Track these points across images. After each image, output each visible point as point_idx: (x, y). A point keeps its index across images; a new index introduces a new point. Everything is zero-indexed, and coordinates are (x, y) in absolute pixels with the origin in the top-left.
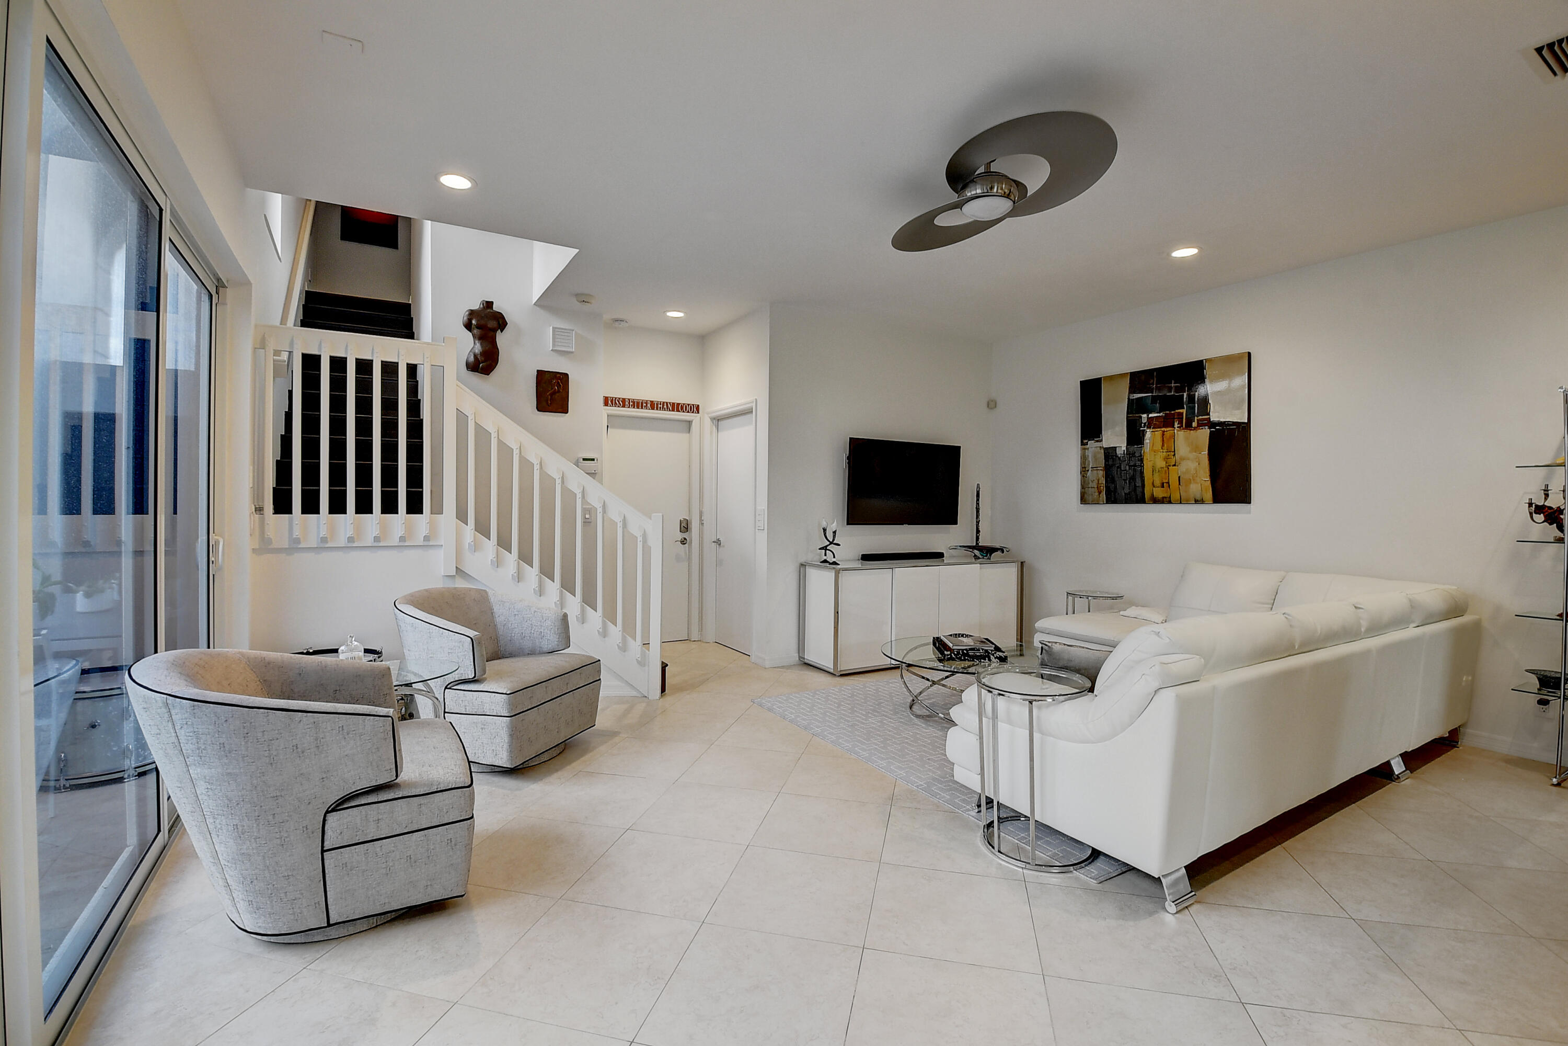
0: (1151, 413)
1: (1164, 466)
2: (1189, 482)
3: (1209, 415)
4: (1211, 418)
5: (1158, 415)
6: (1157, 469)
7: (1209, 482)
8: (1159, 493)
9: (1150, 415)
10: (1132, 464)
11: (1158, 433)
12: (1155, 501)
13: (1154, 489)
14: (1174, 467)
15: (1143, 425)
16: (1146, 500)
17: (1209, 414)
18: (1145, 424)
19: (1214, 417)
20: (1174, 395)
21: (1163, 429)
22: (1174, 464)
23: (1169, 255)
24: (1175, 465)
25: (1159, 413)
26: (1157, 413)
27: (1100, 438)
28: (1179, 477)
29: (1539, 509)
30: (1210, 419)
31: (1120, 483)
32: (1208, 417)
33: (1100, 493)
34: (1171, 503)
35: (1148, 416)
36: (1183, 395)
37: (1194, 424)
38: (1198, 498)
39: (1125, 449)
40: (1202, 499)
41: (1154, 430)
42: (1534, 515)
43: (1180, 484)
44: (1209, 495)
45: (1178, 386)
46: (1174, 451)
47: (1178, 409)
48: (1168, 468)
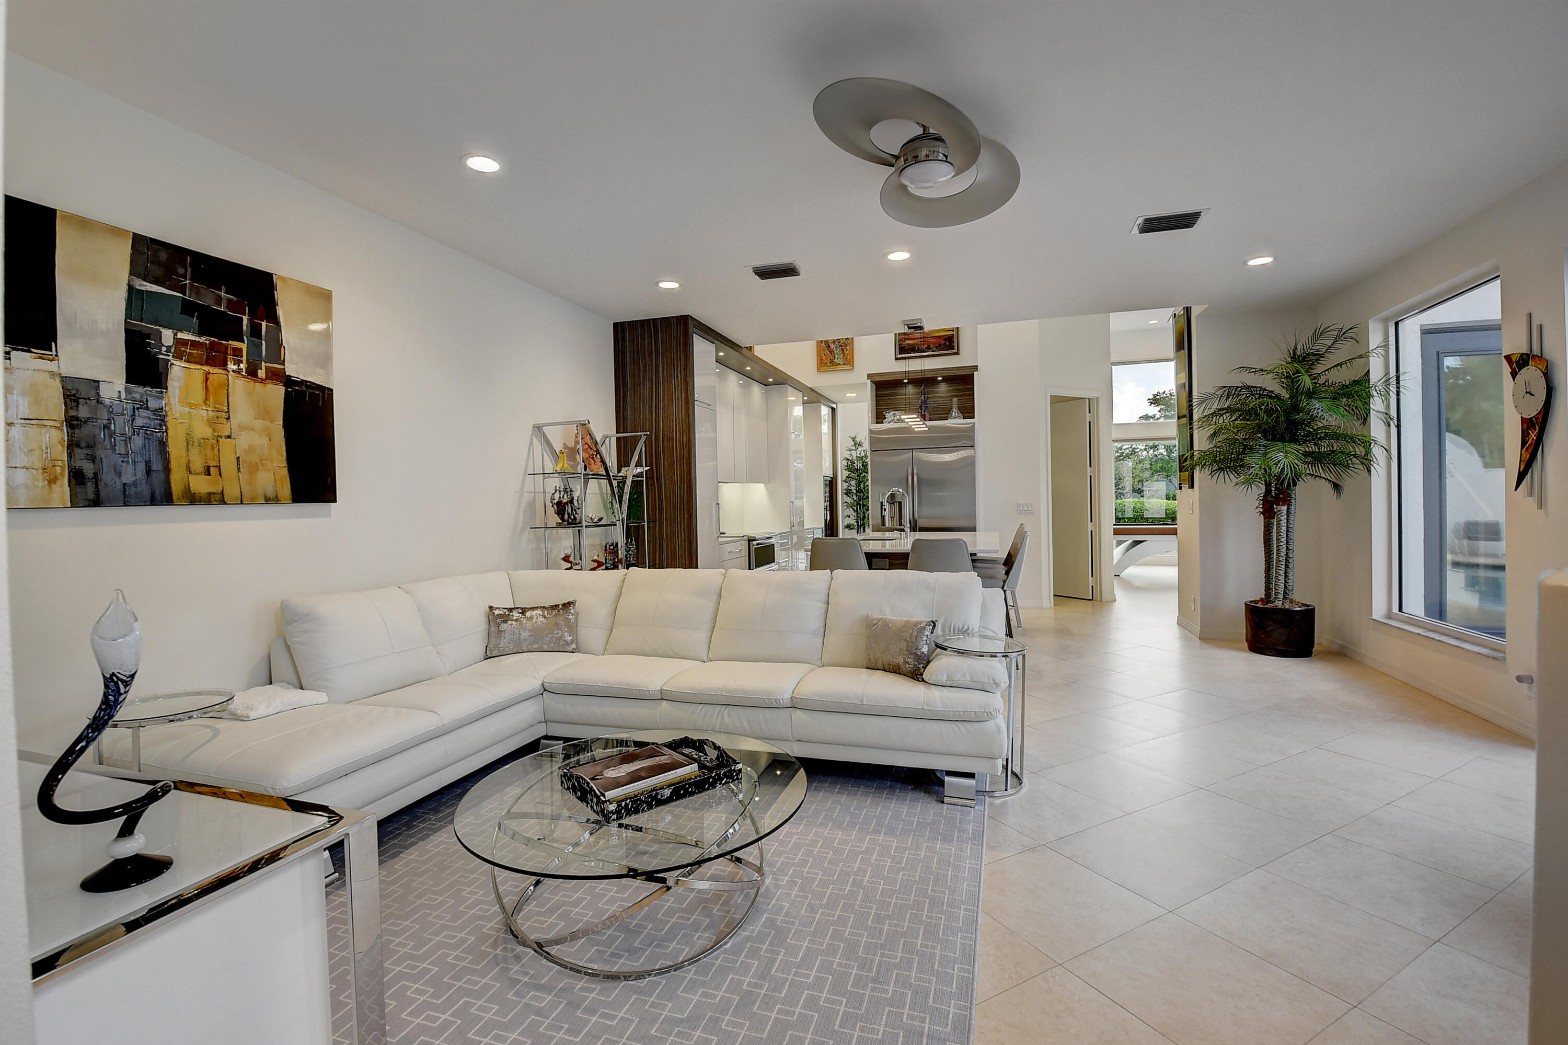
0: (181, 331)
1: (210, 436)
2: (254, 469)
3: (284, 365)
4: (286, 370)
5: (197, 339)
6: (196, 441)
7: (286, 469)
8: (200, 484)
9: (180, 335)
10: (139, 422)
11: (198, 371)
12: (193, 499)
13: (191, 476)
14: (228, 439)
15: (164, 349)
16: (175, 500)
17: (283, 363)
18: (169, 348)
19: (292, 370)
20: (225, 312)
21: (206, 368)
22: (228, 434)
24: (229, 437)
25: (200, 334)
26: (194, 333)
27: (51, 350)
28: (238, 458)
30: (285, 373)
31: (108, 458)
32: (281, 367)
33: (52, 481)
34: (225, 504)
35: (175, 334)
36: (242, 319)
37: (261, 373)
38: (271, 494)
39: (122, 389)
40: (277, 496)
41: (187, 365)
43: (239, 469)
44: (286, 490)
45: (232, 300)
46: (228, 412)
47: (233, 340)
48: (218, 441)
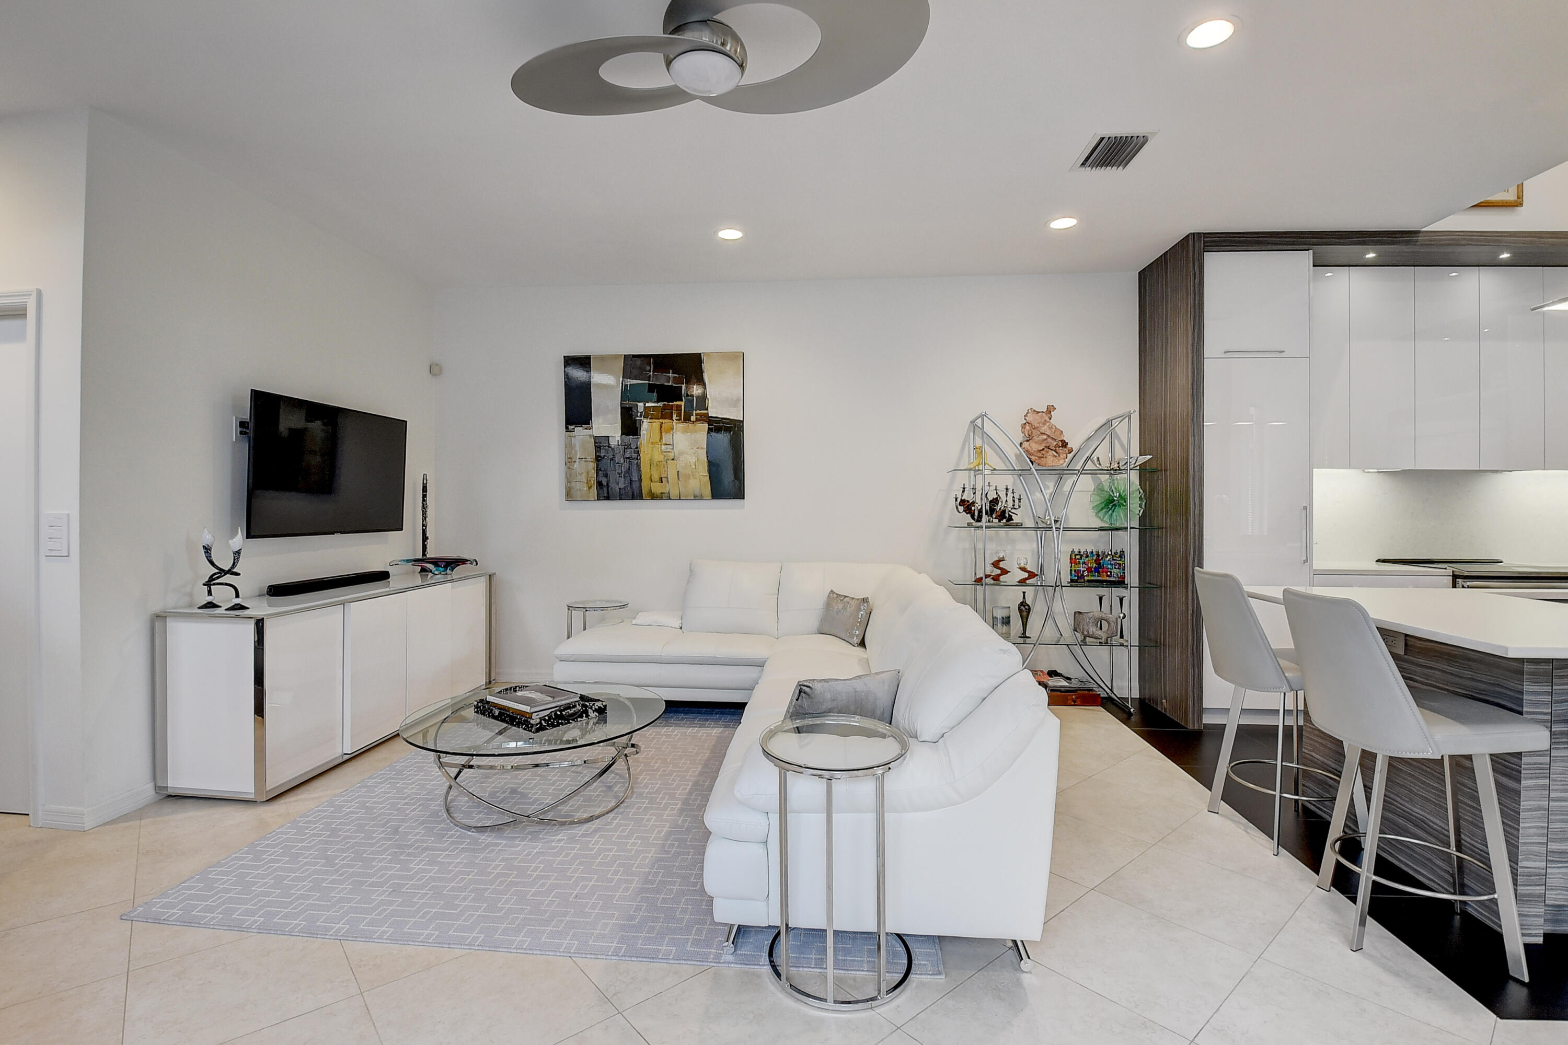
0: (648, 402)
1: (663, 460)
2: (688, 477)
3: (707, 410)
4: (709, 413)
5: (656, 405)
6: (655, 463)
7: (708, 477)
8: (657, 488)
9: (647, 405)
10: (627, 455)
11: (656, 423)
12: (653, 497)
13: (652, 483)
14: (673, 461)
15: (639, 414)
16: (644, 496)
17: (707, 409)
18: (641, 413)
19: (712, 413)
20: (672, 386)
21: (661, 421)
22: (672, 458)
23: (716, 232)
24: (673, 459)
25: (657, 402)
26: (655, 402)
27: (589, 424)
28: (678, 472)
29: (963, 502)
30: (708, 415)
31: (613, 476)
32: (706, 412)
33: (590, 488)
34: (670, 499)
35: (645, 405)
36: (682, 386)
37: (693, 418)
38: (697, 493)
39: (619, 439)
40: (701, 495)
41: (651, 421)
42: (959, 507)
43: (678, 478)
44: (707, 491)
45: (676, 377)
46: (673, 445)
47: (676, 401)
48: (667, 462)
